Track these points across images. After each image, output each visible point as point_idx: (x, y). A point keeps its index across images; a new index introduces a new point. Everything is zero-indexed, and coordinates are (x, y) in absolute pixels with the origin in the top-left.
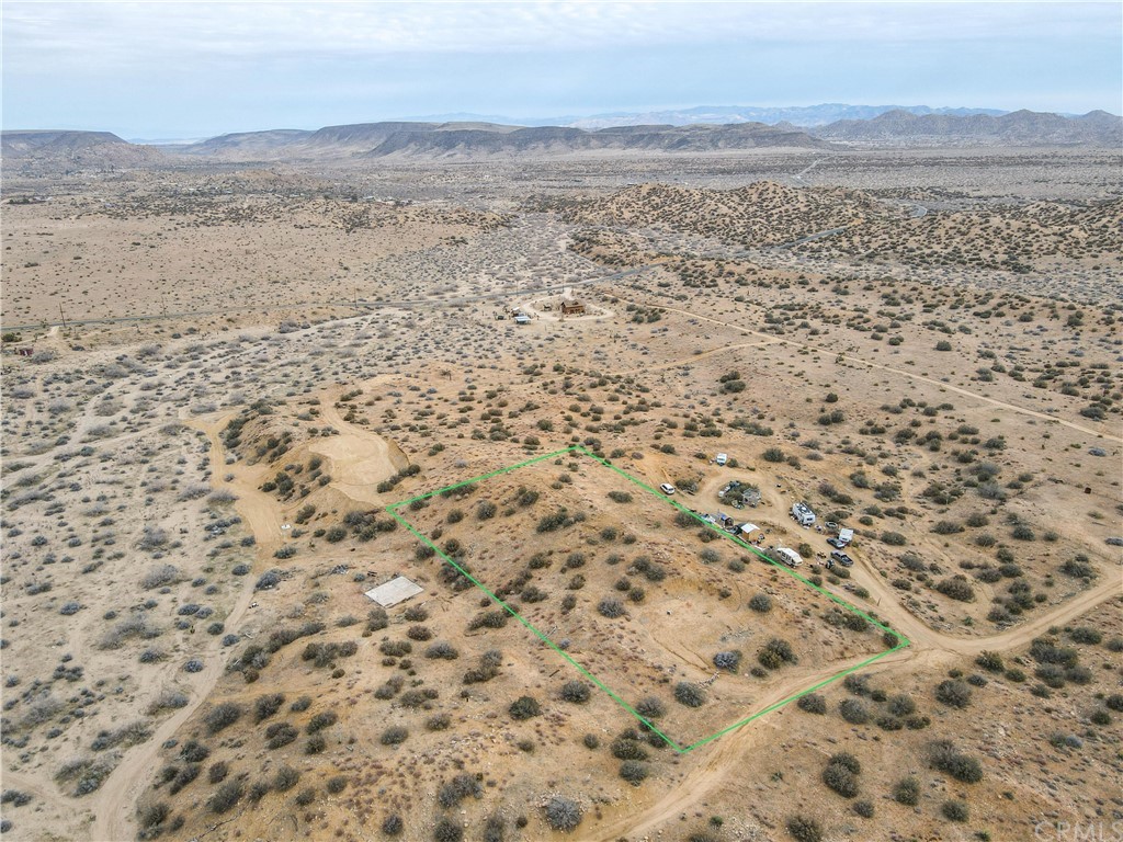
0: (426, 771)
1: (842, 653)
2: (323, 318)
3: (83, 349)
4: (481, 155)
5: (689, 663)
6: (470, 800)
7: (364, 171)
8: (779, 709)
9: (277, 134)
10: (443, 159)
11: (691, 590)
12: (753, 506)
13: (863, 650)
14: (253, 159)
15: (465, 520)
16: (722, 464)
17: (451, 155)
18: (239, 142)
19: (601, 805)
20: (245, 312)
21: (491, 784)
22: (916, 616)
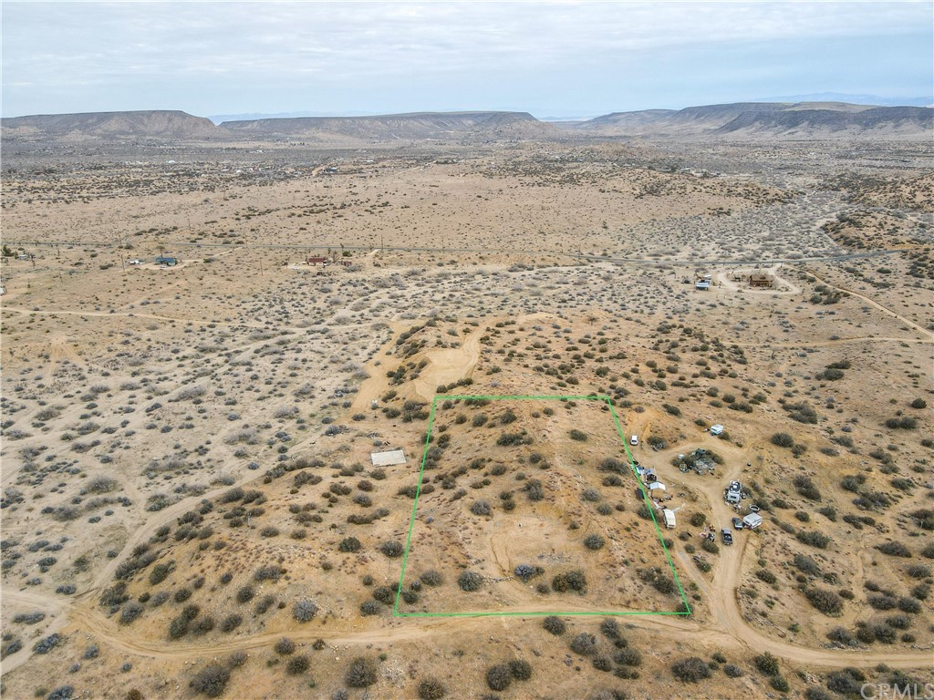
0: (264, 555)
1: (629, 602)
2: (548, 264)
3: (379, 266)
4: (823, 134)
5: (497, 563)
6: (269, 582)
7: (705, 146)
8: (525, 617)
9: (650, 113)
10: (784, 136)
11: (554, 515)
12: (698, 473)
13: (651, 607)
14: (623, 134)
15: (466, 423)
16: (713, 434)
17: (792, 133)
18: (619, 120)
19: (330, 616)
20: (495, 253)
21: (287, 578)
22: (738, 603)
